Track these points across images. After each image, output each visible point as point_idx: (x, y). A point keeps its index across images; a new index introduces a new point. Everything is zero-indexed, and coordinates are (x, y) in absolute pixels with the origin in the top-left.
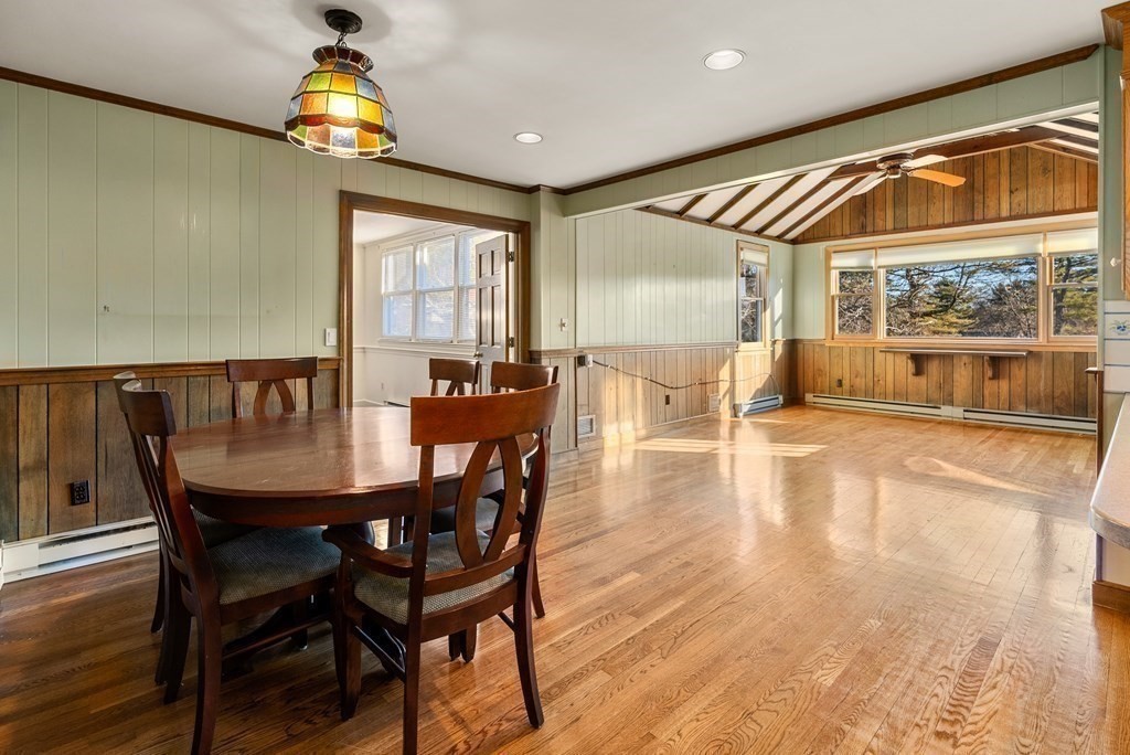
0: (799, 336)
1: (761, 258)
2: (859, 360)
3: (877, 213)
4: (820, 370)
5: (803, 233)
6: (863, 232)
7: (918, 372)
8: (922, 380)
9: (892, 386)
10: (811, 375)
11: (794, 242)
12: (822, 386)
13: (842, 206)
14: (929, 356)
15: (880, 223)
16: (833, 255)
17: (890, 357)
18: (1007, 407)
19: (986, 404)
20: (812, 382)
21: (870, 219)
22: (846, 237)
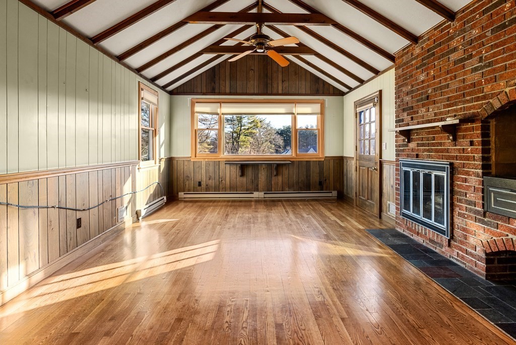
0: (174, 155)
1: (153, 99)
2: (211, 169)
3: (221, 82)
4: (188, 177)
5: (177, 88)
6: (213, 92)
7: (242, 175)
8: (244, 179)
9: (229, 183)
10: (182, 180)
11: (171, 93)
12: (189, 187)
13: (201, 74)
14: (247, 165)
15: (222, 88)
16: (196, 104)
17: (228, 166)
18: (281, 189)
19: (273, 189)
20: (182, 184)
21: (217, 85)
22: (204, 94)
